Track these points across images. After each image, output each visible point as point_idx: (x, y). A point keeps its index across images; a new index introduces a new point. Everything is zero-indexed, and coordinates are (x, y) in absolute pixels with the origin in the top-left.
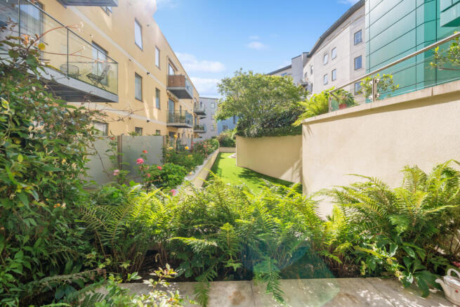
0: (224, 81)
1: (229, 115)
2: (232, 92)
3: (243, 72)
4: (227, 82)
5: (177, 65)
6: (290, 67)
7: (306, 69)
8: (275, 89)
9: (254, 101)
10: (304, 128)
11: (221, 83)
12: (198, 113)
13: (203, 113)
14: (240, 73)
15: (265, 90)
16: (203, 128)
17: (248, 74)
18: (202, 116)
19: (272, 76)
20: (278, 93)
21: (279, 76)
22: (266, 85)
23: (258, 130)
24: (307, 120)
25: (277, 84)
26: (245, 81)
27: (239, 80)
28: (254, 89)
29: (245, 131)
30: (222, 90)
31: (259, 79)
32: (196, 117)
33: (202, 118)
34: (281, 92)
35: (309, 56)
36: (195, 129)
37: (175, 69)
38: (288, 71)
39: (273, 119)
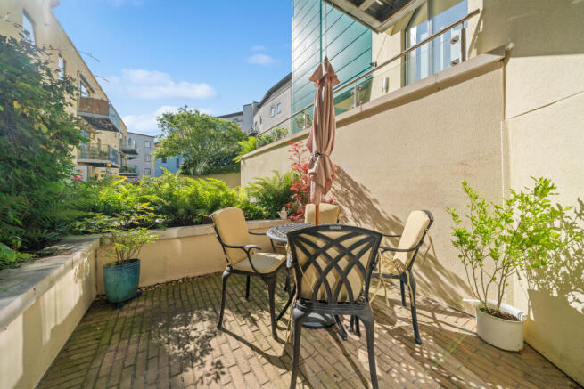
0: (166, 116)
1: (172, 154)
2: (175, 129)
3: (188, 110)
4: (170, 117)
5: (93, 85)
6: (240, 114)
7: (256, 118)
8: (223, 132)
9: (201, 140)
10: (242, 163)
11: (162, 117)
12: (125, 152)
13: (134, 152)
14: (185, 111)
15: (212, 131)
16: (134, 170)
17: (194, 112)
18: (131, 156)
19: (220, 120)
20: (225, 136)
21: (227, 120)
22: (213, 126)
23: (205, 168)
24: (243, 156)
25: (224, 126)
26: (190, 119)
27: (185, 117)
28: (201, 130)
29: (191, 170)
30: (163, 126)
31: (206, 120)
32: (122, 157)
33: (131, 158)
34: (227, 135)
35: (259, 106)
36: (121, 171)
37: (91, 91)
38: (239, 117)
39: (220, 159)
